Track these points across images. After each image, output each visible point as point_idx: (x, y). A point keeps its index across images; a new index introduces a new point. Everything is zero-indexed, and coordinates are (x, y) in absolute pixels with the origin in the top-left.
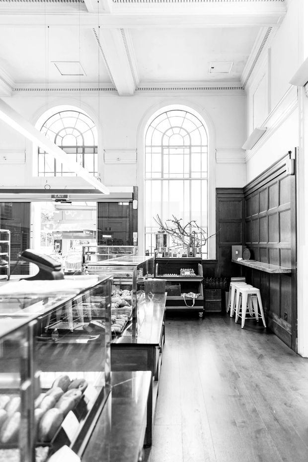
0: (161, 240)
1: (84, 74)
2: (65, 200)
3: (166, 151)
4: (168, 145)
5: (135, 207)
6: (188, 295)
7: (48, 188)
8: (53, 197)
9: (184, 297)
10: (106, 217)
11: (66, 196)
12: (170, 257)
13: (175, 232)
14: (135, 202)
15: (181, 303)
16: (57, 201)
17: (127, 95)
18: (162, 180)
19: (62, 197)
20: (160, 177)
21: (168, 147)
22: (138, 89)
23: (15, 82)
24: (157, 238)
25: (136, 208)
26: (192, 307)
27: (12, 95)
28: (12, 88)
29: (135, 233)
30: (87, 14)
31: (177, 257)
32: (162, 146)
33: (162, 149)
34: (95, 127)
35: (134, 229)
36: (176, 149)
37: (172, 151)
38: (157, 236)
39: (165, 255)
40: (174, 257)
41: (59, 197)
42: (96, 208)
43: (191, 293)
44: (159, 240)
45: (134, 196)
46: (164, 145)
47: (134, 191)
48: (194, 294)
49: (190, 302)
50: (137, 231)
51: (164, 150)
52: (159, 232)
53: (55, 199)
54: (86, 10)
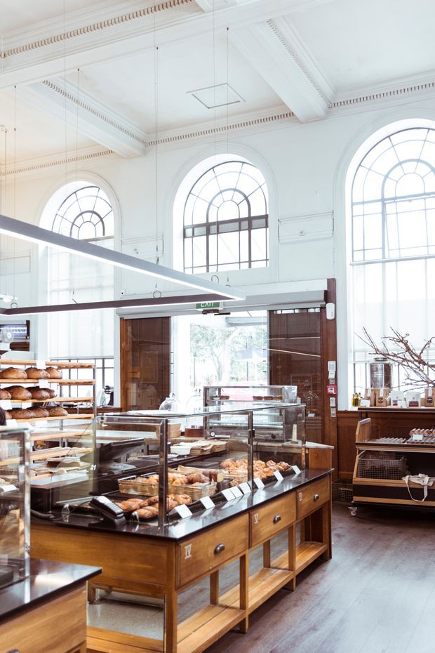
0: (380, 375)
1: (240, 100)
2: (217, 311)
3: (390, 208)
4: (393, 196)
5: (330, 316)
6: (415, 479)
7: (157, 296)
8: (198, 306)
9: (407, 482)
10: (281, 336)
11: (218, 305)
12: (389, 407)
13: (405, 360)
14: (330, 307)
15: (401, 492)
16: (205, 312)
17: (314, 120)
18: (384, 262)
19: (211, 307)
20: (381, 257)
21: (395, 199)
22: (332, 106)
23: (148, 133)
24: (372, 372)
25: (333, 317)
26: (423, 502)
27: (145, 153)
28: (144, 143)
29: (331, 364)
30: (204, 15)
31: (398, 407)
32: (383, 201)
33: (384, 205)
34: (265, 184)
35: (330, 355)
36: (410, 201)
37: (402, 206)
38: (371, 366)
39: (377, 403)
40: (395, 407)
41: (207, 307)
42: (266, 320)
43: (420, 475)
44: (375, 374)
45: (329, 296)
46: (386, 196)
47: (329, 286)
48: (427, 478)
49: (417, 492)
50: (335, 359)
51: (388, 206)
52: (376, 359)
53: (202, 310)
54: (201, 10)
